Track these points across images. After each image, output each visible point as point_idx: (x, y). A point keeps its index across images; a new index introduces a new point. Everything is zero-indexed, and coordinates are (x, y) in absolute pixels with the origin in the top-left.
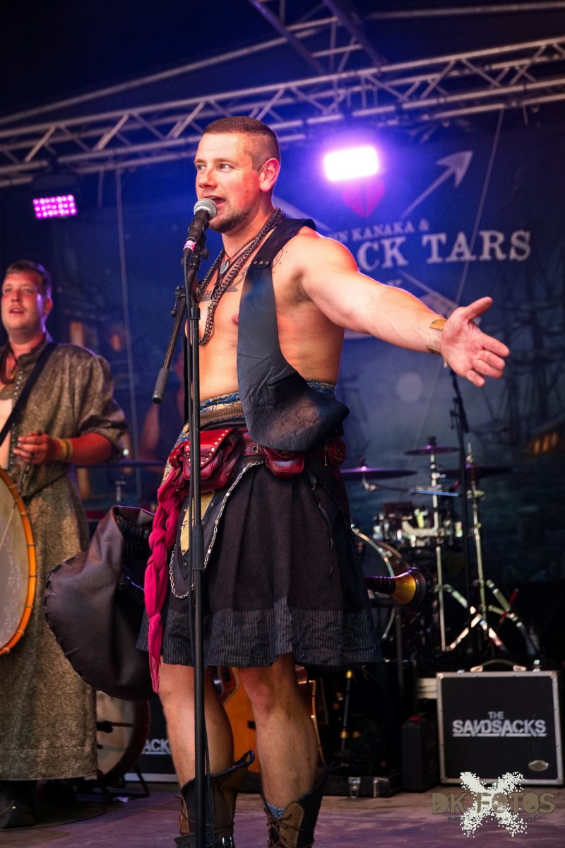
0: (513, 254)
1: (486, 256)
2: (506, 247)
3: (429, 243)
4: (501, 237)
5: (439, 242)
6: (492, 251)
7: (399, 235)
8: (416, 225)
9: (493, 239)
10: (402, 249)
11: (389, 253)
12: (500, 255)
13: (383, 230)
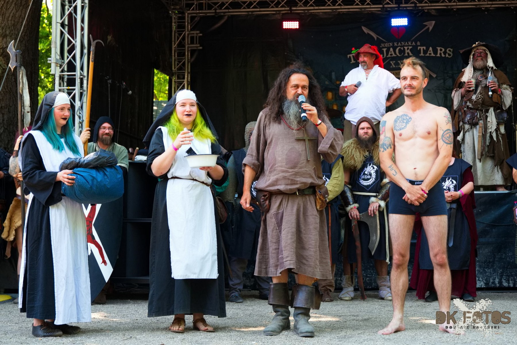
0: (447, 56)
1: (438, 55)
2: (445, 53)
3: (420, 49)
4: (443, 50)
5: (423, 49)
6: (440, 54)
7: (410, 46)
8: (416, 43)
9: (441, 50)
10: (411, 50)
11: (407, 51)
12: (443, 55)
13: (405, 43)
